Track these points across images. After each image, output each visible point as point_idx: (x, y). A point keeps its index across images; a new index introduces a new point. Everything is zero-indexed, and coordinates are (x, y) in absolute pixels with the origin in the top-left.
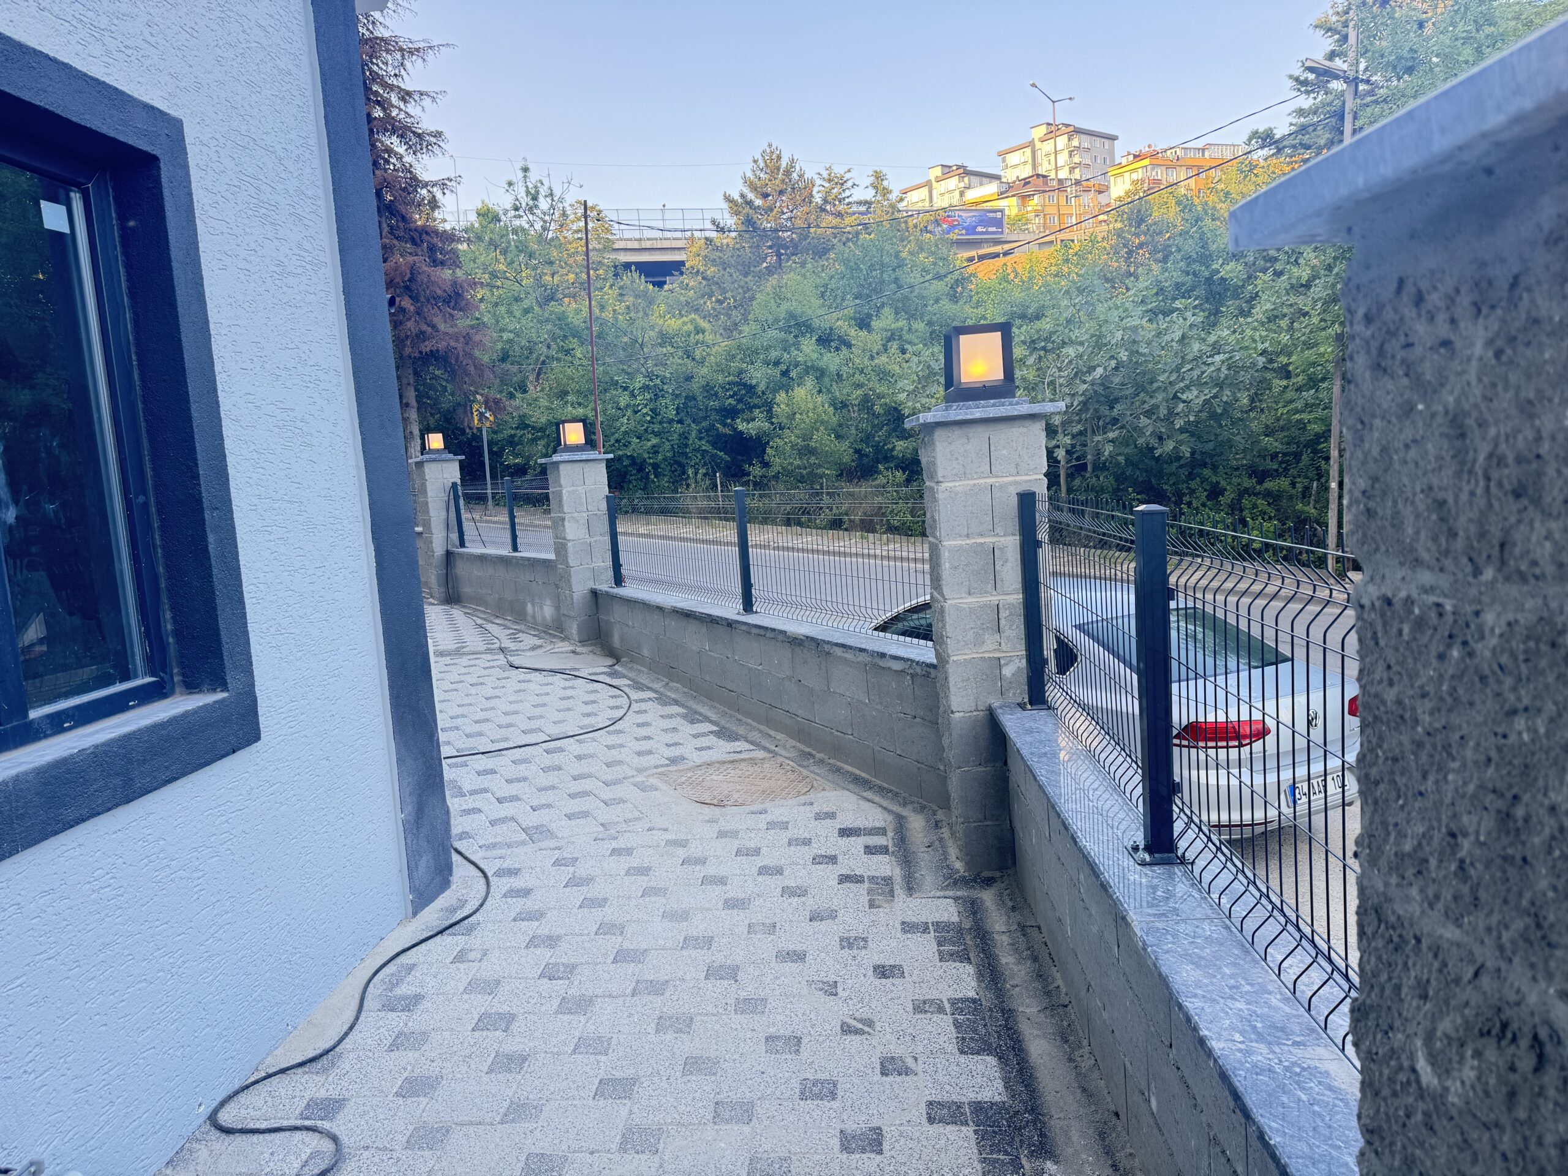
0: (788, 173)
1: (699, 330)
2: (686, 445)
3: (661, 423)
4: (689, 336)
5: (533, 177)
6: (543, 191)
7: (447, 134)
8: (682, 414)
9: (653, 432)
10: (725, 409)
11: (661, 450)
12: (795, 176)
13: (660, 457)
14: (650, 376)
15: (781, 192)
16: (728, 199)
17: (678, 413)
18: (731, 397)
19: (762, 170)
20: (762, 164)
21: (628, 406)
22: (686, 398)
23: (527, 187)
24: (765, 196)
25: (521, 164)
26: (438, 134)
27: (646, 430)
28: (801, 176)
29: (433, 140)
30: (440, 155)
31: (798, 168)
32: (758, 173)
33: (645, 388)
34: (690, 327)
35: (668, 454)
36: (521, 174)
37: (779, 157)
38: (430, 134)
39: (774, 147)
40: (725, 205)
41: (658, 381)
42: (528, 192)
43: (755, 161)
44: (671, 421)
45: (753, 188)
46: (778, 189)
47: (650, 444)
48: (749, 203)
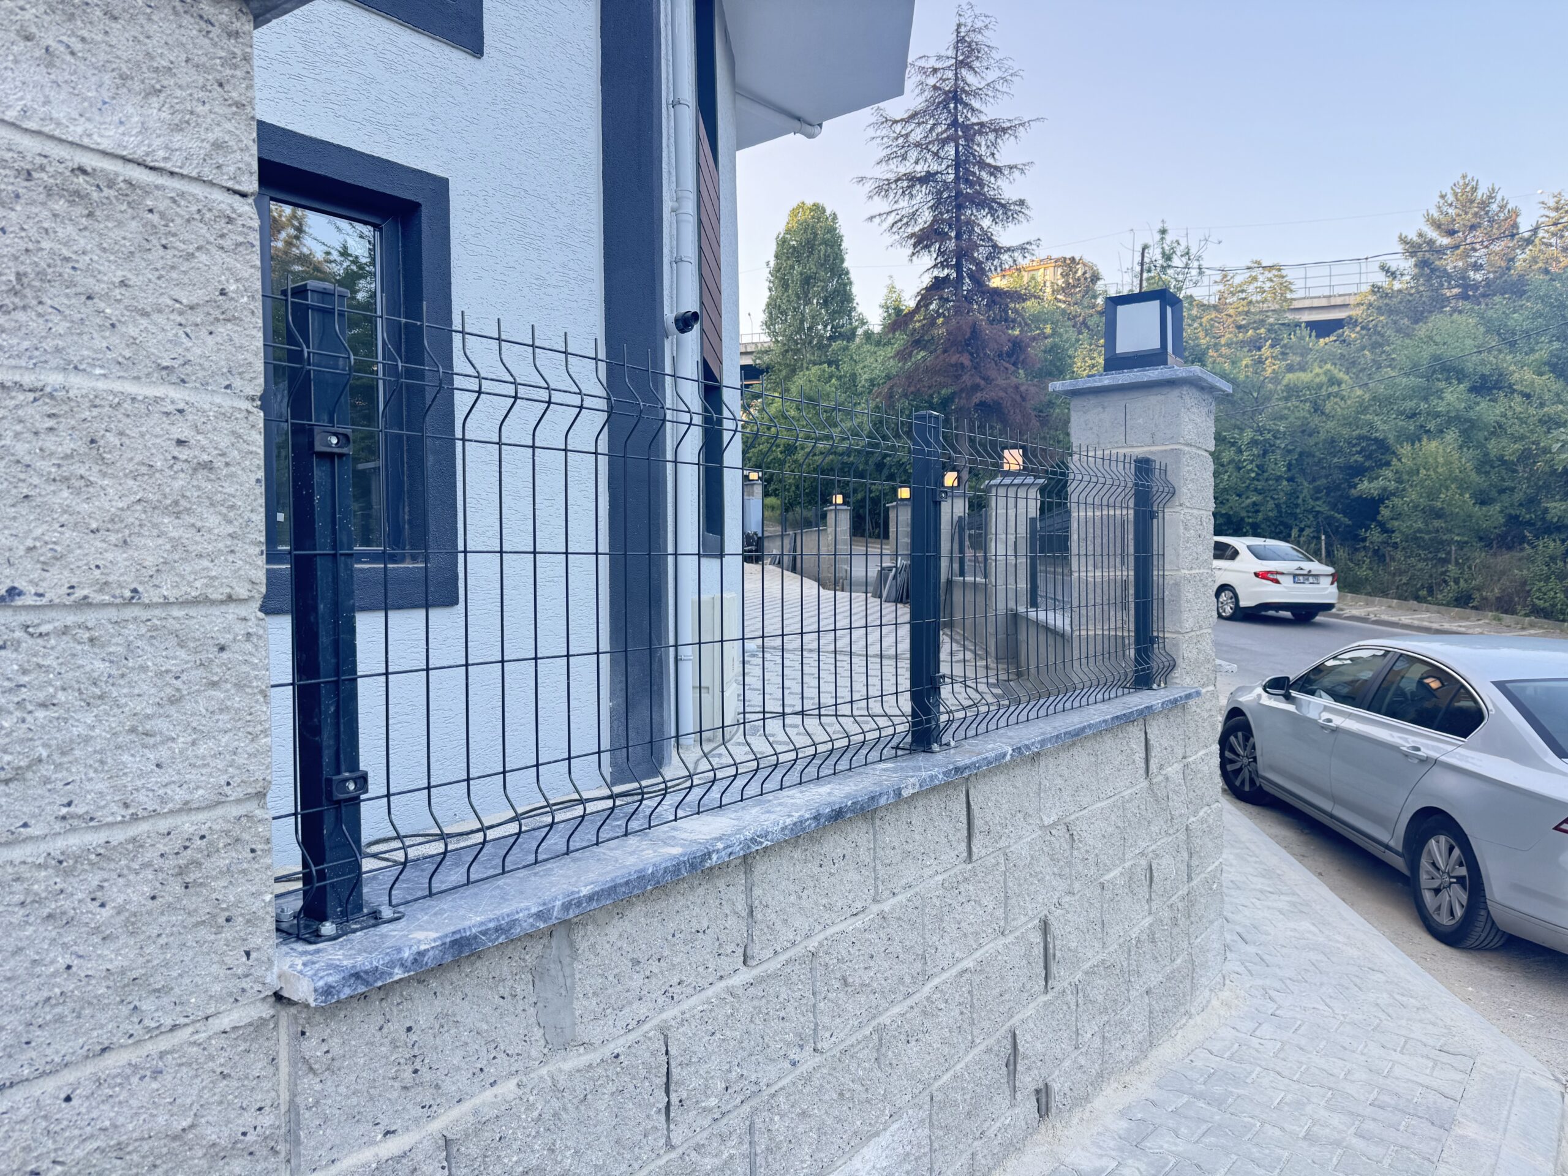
0: (1484, 204)
1: (1333, 381)
2: (1297, 506)
3: (1267, 480)
4: (1320, 388)
5: (1169, 238)
6: (1180, 250)
8: (1293, 471)
9: (1256, 490)
10: (1350, 467)
11: (1262, 508)
12: (1494, 207)
13: (1260, 516)
14: (1260, 431)
15: (1473, 227)
16: (1403, 240)
17: (1289, 470)
18: (1359, 453)
19: (1451, 205)
20: (1450, 198)
21: (1231, 462)
22: (1301, 454)
23: (1163, 248)
24: (1451, 233)
25: (1160, 226)
26: (1022, 203)
27: (1248, 487)
28: (1502, 207)
29: (1018, 208)
31: (1499, 198)
32: (1445, 209)
33: (1254, 442)
34: (1323, 379)
35: (1270, 514)
36: (1158, 237)
37: (1475, 189)
39: (1469, 178)
40: (1400, 248)
41: (1269, 436)
42: (1163, 254)
43: (1443, 197)
44: (1278, 479)
45: (1437, 225)
46: (1469, 224)
47: (1249, 501)
48: (1431, 242)
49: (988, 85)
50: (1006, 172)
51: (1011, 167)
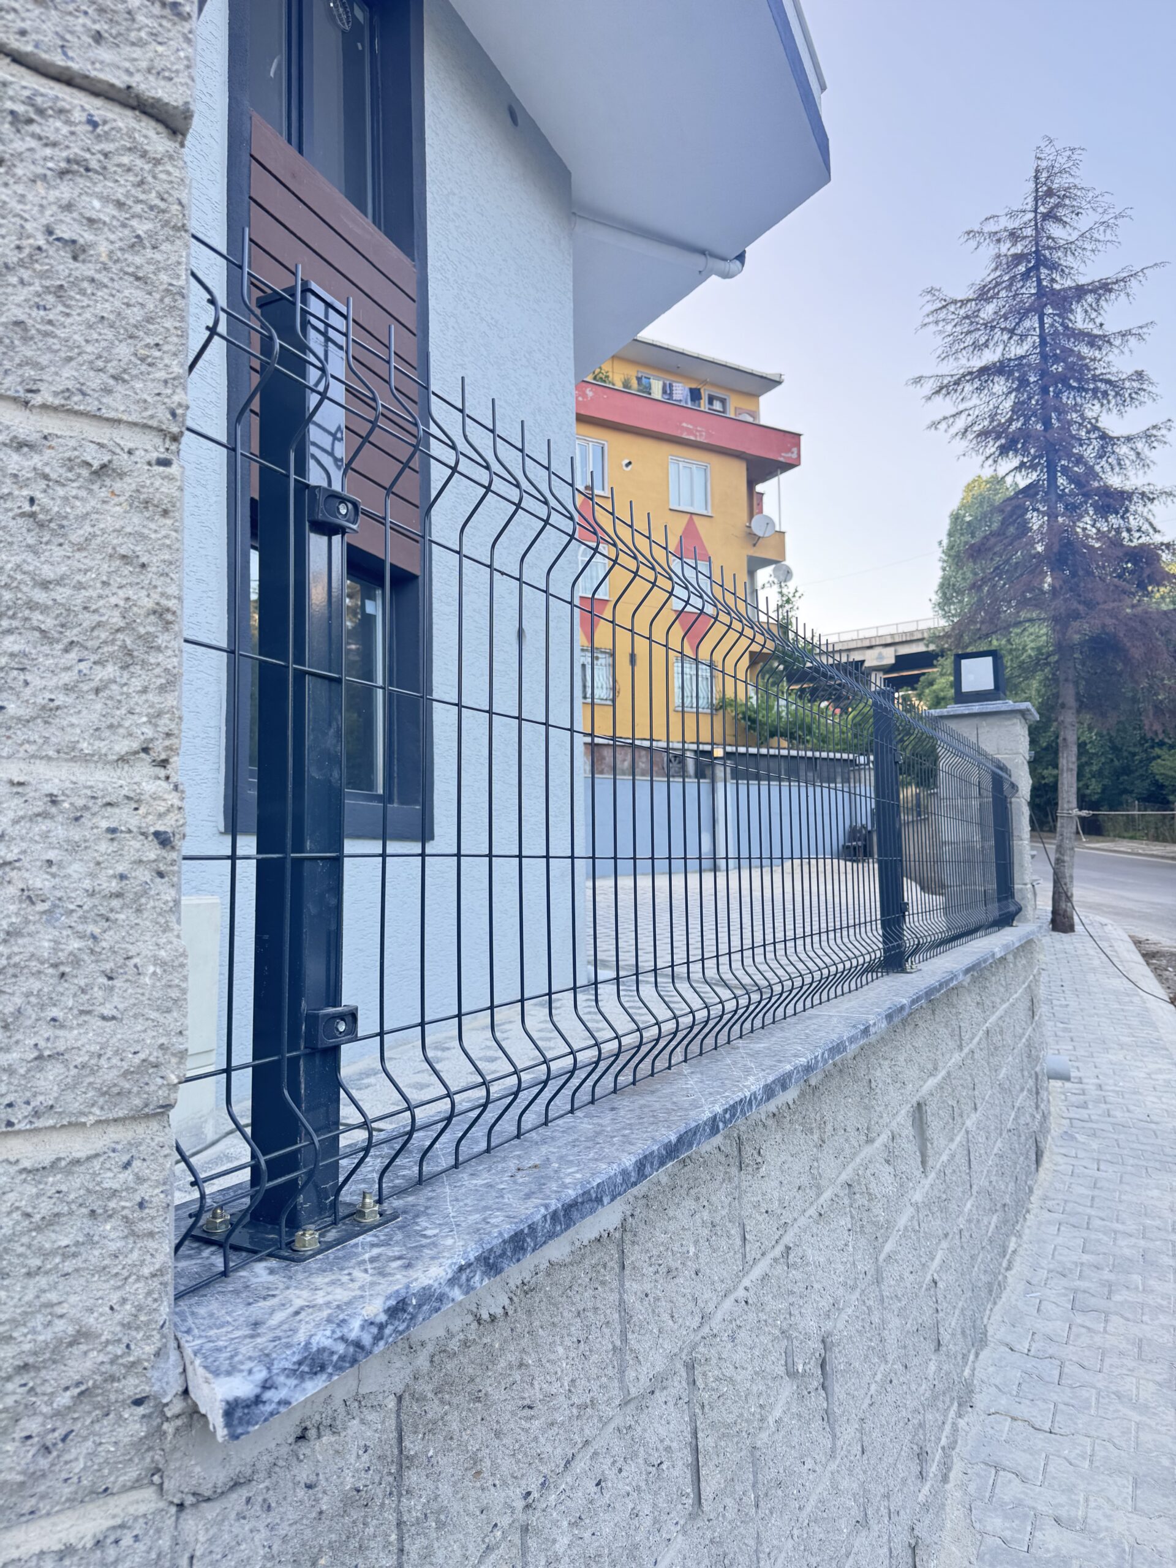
7: (1149, 372)
26: (1139, 375)
29: (1136, 384)
30: (1149, 402)
38: (1130, 379)
49: (1082, 235)
50: (1117, 342)
51: (1123, 335)
